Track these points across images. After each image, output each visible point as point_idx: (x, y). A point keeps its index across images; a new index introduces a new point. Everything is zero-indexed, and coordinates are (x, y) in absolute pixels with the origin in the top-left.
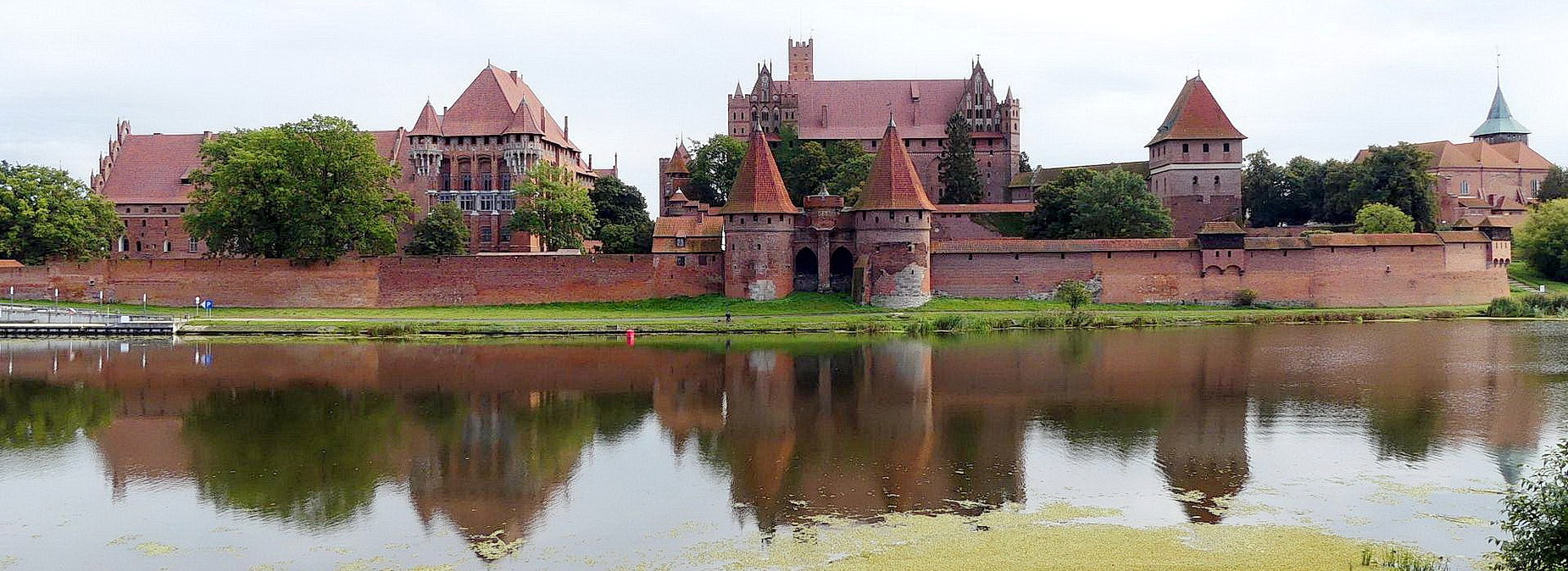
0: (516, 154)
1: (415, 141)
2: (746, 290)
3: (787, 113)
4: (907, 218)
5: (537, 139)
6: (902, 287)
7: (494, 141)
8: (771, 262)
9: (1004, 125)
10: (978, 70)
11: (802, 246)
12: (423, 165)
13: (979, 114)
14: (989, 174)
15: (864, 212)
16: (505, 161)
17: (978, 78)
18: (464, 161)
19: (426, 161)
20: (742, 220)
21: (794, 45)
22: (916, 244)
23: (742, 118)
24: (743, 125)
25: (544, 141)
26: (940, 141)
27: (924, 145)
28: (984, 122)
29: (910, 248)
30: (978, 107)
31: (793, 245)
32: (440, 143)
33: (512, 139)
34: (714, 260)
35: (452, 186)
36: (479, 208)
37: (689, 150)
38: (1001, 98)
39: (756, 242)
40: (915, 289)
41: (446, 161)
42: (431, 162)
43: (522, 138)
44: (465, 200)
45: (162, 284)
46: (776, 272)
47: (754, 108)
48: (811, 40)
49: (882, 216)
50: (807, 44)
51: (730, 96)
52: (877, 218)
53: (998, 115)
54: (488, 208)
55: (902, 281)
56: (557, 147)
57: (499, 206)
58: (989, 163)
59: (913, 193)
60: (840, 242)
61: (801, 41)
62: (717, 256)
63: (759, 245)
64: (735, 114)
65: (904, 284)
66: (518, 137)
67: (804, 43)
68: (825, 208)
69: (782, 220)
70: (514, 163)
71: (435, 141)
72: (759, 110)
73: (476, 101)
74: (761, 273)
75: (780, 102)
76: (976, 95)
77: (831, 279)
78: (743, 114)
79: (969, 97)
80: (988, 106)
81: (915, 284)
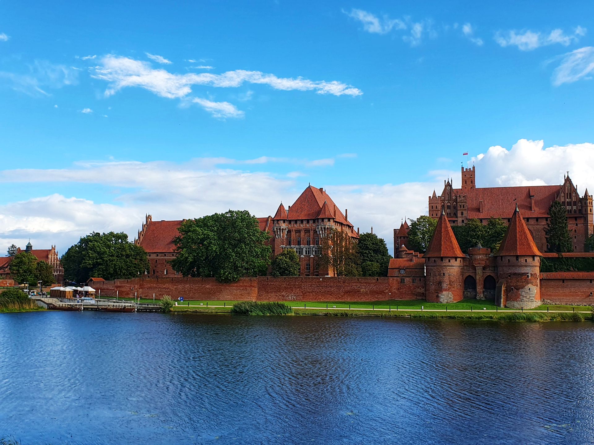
0: (322, 228)
1: (276, 222)
2: (438, 296)
3: (460, 206)
4: (526, 260)
5: (332, 221)
6: (524, 297)
7: (311, 222)
8: (450, 282)
9: (584, 210)
10: (568, 180)
11: (467, 275)
12: (279, 233)
13: (569, 204)
14: (575, 236)
15: (502, 257)
16: (317, 231)
17: (568, 184)
18: (298, 231)
19: (280, 232)
20: (435, 260)
21: (465, 170)
22: (531, 274)
24: (436, 212)
25: (336, 222)
26: (547, 219)
27: (537, 221)
28: (572, 208)
29: (528, 276)
30: (567, 200)
32: (287, 223)
33: (320, 221)
34: (420, 281)
35: (292, 244)
36: (304, 254)
38: (581, 195)
39: (442, 272)
40: (531, 298)
41: (289, 231)
42: (282, 232)
43: (325, 220)
44: (298, 250)
45: (162, 289)
46: (454, 287)
47: (443, 203)
48: (474, 167)
49: (511, 259)
50: (472, 169)
51: (430, 197)
52: (509, 260)
53: (580, 204)
54: (309, 254)
55: (523, 293)
56: (342, 224)
57: (314, 253)
58: (575, 230)
59: (530, 247)
60: (488, 273)
61: (468, 168)
62: (422, 279)
63: (444, 273)
64: (432, 206)
65: (525, 296)
66: (323, 220)
67: (470, 169)
68: (480, 254)
69: (456, 260)
70: (321, 232)
71: (284, 222)
72: (445, 204)
73: (304, 203)
74: (445, 288)
75: (457, 200)
76: (567, 193)
77: (484, 292)
78: (436, 206)
79: (562, 195)
80: (574, 199)
81: (531, 295)
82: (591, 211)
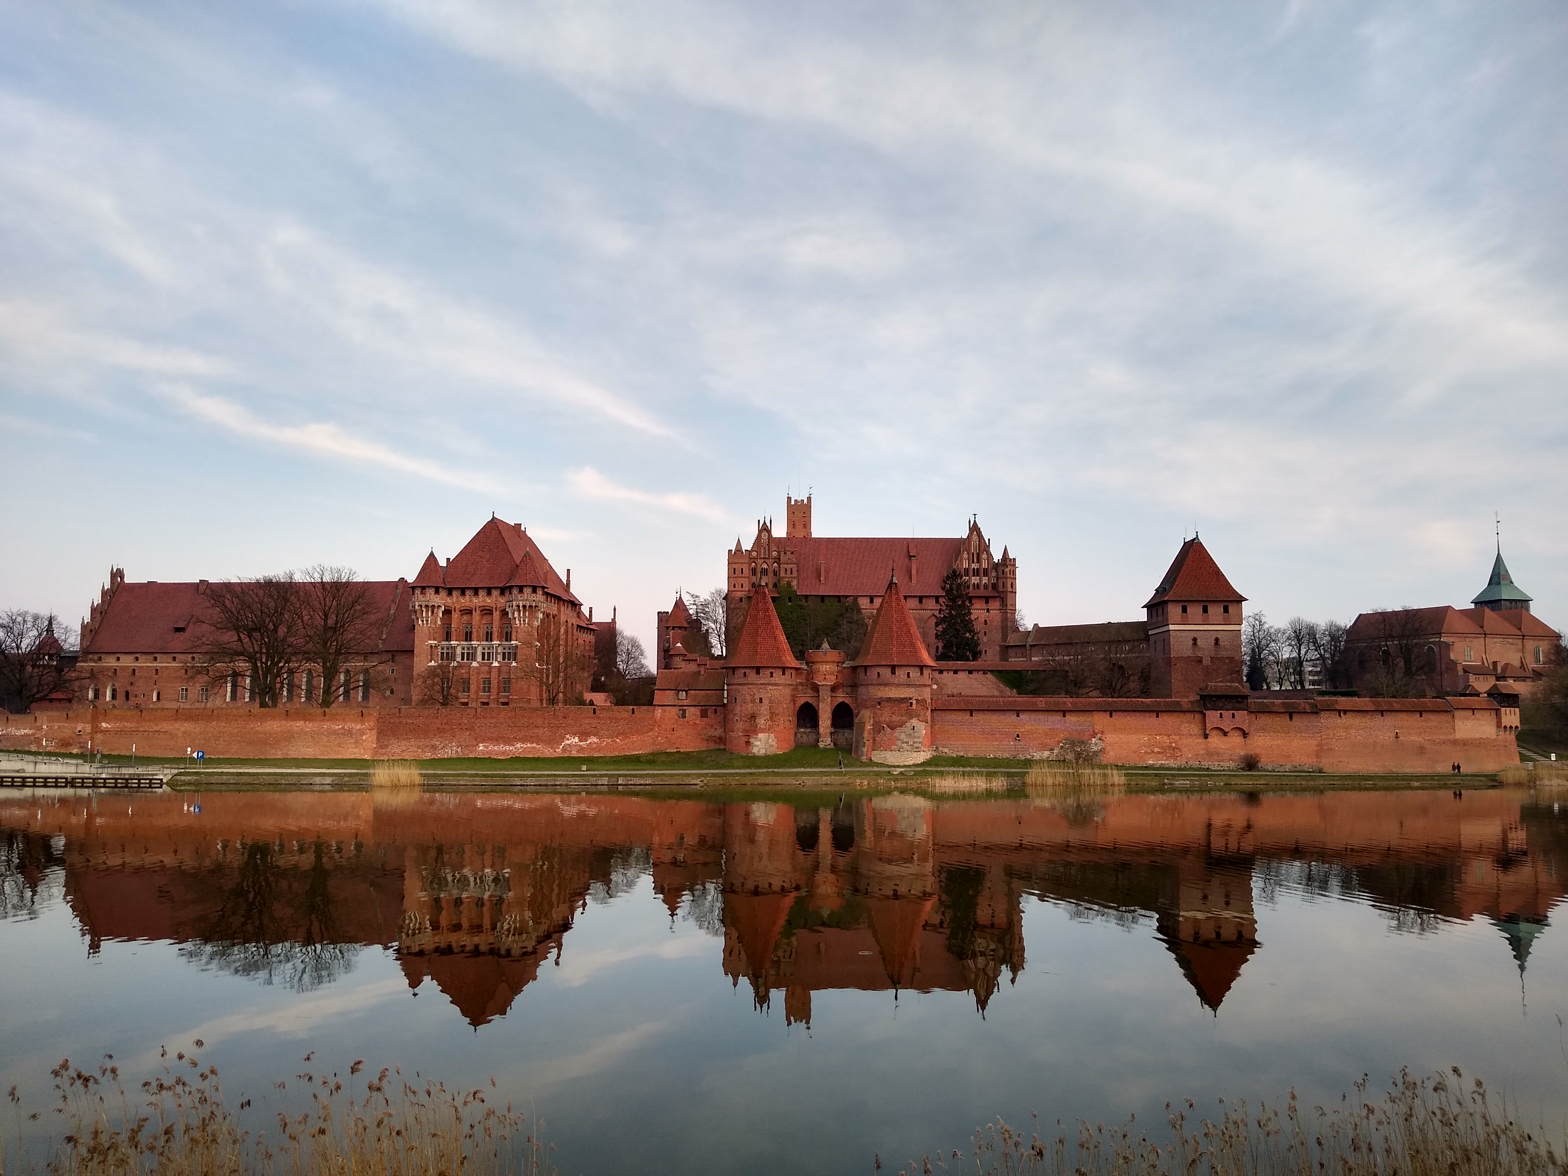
0: (518, 606)
1: (418, 591)
2: (748, 743)
3: (787, 569)
4: (908, 674)
5: (539, 592)
6: (903, 743)
7: (495, 593)
8: (773, 715)
9: (1001, 584)
10: (975, 529)
11: (802, 701)
12: (424, 615)
13: (976, 573)
14: (985, 632)
15: (866, 667)
16: (507, 612)
17: (975, 537)
18: (469, 612)
19: (427, 612)
20: (745, 673)
21: (793, 503)
22: (917, 700)
23: (742, 573)
24: (741, 581)
25: (547, 594)
26: (937, 598)
27: (921, 602)
28: (981, 580)
29: (911, 703)
30: (974, 566)
31: (794, 699)
32: (443, 593)
33: (515, 591)
34: (716, 713)
35: (454, 637)
36: (479, 659)
37: (687, 603)
38: (997, 556)
39: (757, 696)
40: (915, 745)
41: (447, 612)
42: (433, 612)
43: (525, 589)
44: (466, 651)
45: (151, 734)
46: (778, 726)
47: (753, 564)
48: (809, 499)
49: (882, 671)
50: (806, 501)
51: (730, 551)
52: (878, 673)
53: (994, 574)
54: (488, 659)
55: (903, 736)
56: (559, 599)
57: (500, 658)
58: (985, 620)
59: (915, 651)
60: (841, 697)
61: (799, 499)
62: (718, 709)
63: (761, 699)
64: (735, 569)
65: (905, 740)
66: (521, 589)
67: (803, 501)
68: (827, 662)
69: (784, 674)
70: (516, 615)
71: (437, 592)
72: (759, 566)
73: (480, 553)
74: (762, 727)
75: (779, 559)
76: (973, 554)
77: (832, 733)
78: (742, 569)
79: (965, 556)
80: (985, 565)
81: (916, 740)
82: (1012, 587)
